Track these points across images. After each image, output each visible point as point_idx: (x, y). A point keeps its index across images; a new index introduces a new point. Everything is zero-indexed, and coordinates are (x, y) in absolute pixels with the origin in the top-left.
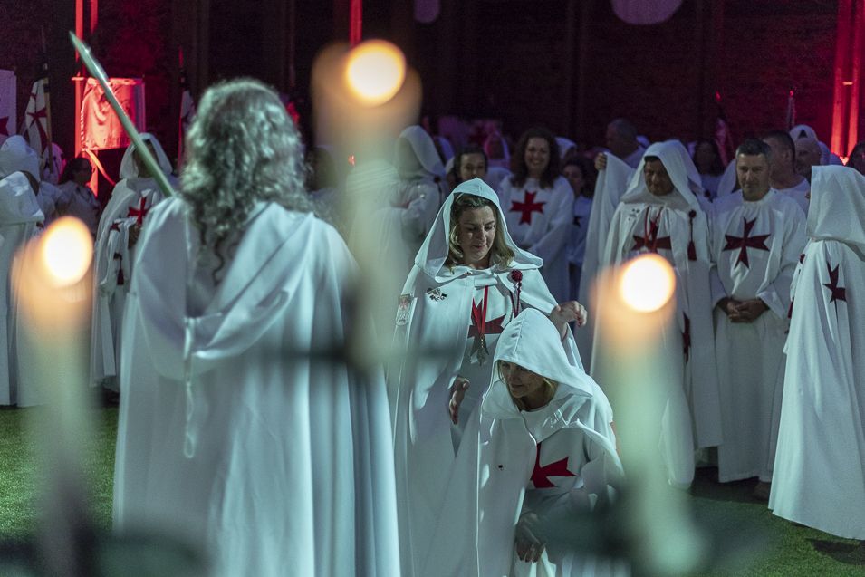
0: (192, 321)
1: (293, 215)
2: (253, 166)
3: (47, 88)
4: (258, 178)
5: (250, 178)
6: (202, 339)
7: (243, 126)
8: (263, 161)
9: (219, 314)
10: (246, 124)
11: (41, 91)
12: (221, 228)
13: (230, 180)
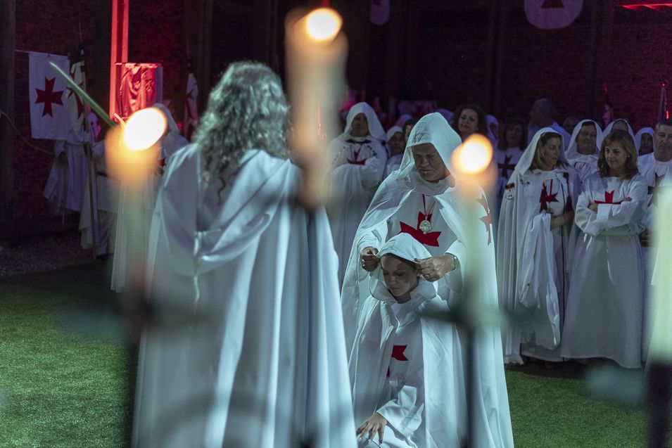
0: (200, 234)
1: (275, 160)
2: (253, 116)
3: (83, 69)
4: (254, 126)
5: (249, 125)
6: (207, 247)
7: (251, 88)
8: (261, 116)
9: (219, 230)
10: (254, 88)
11: (78, 70)
12: (225, 158)
13: (235, 125)
